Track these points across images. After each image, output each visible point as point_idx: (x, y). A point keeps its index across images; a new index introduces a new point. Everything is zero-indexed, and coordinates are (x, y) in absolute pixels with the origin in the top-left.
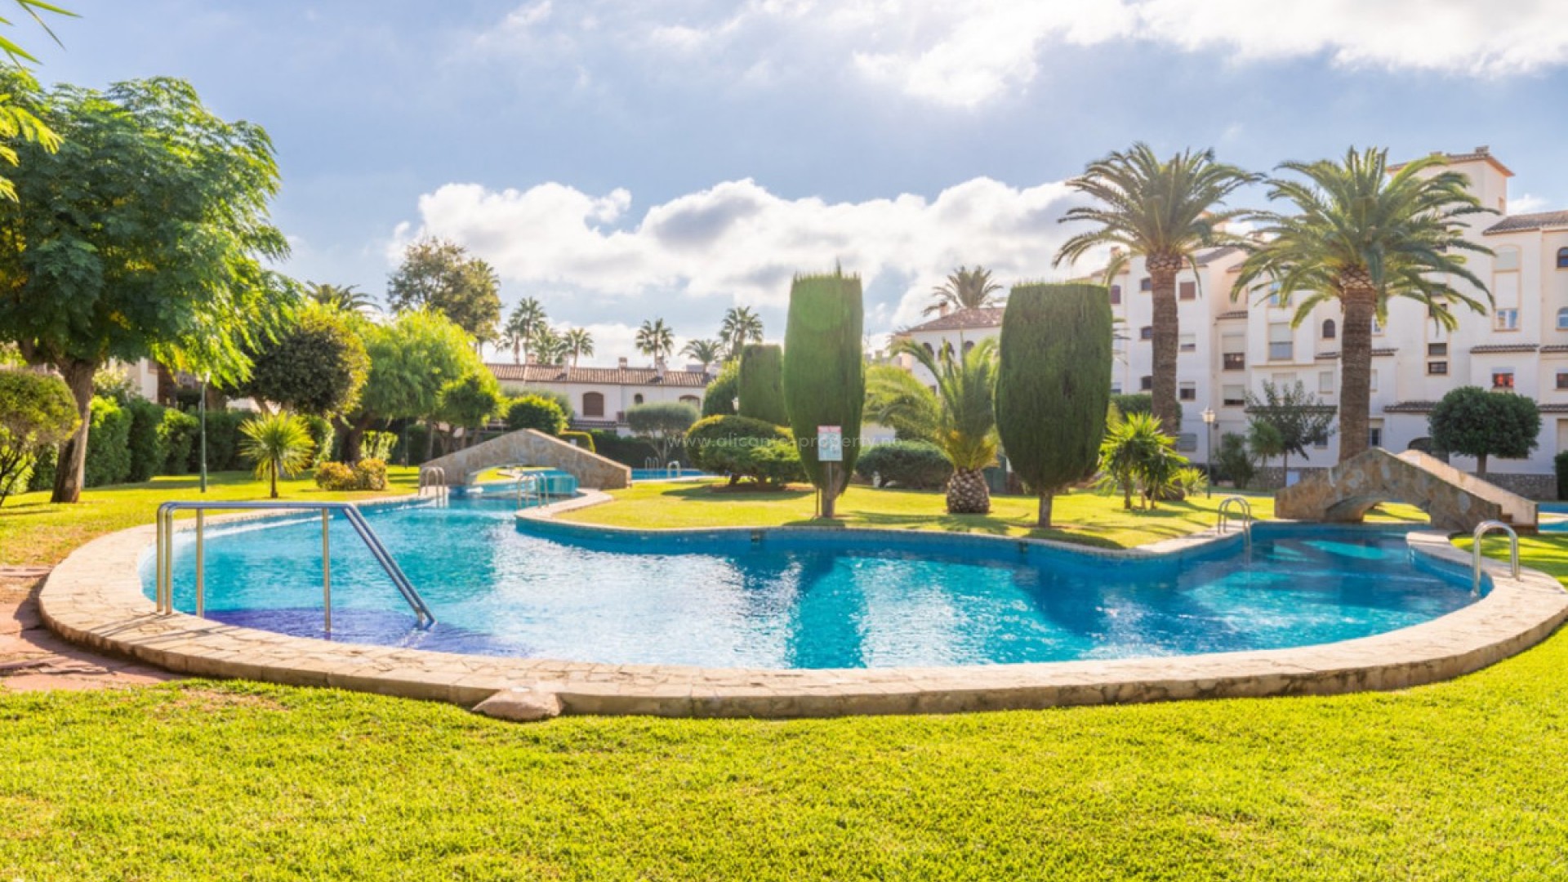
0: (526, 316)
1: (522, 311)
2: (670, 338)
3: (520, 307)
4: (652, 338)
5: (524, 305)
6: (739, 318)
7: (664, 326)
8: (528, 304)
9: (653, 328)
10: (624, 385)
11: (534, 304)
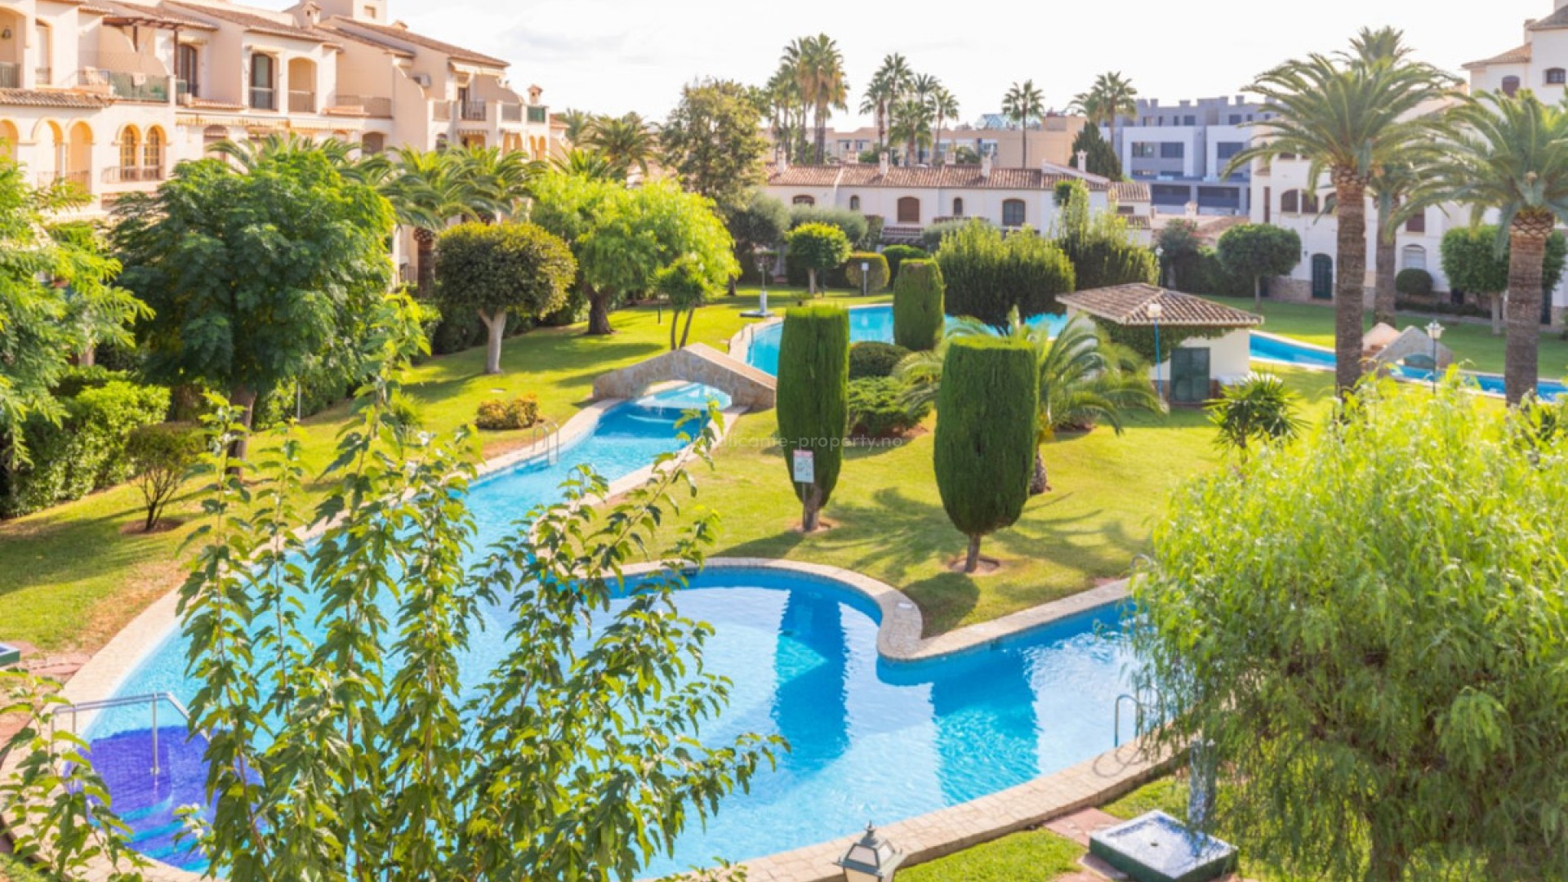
0: (891, 74)
1: (885, 71)
2: (1041, 102)
3: (884, 64)
4: (1020, 102)
5: (889, 63)
6: (1109, 84)
7: (1034, 89)
8: (894, 62)
9: (1022, 91)
10: (941, 188)
11: (900, 61)
